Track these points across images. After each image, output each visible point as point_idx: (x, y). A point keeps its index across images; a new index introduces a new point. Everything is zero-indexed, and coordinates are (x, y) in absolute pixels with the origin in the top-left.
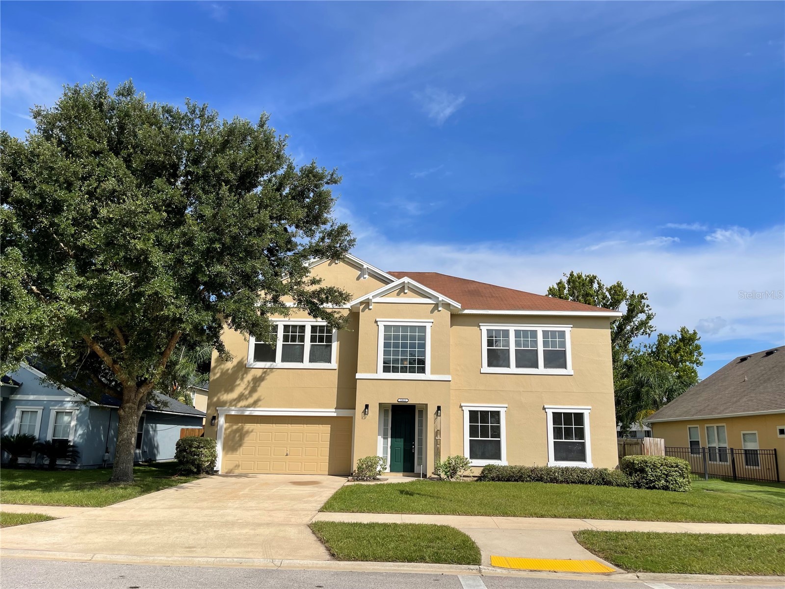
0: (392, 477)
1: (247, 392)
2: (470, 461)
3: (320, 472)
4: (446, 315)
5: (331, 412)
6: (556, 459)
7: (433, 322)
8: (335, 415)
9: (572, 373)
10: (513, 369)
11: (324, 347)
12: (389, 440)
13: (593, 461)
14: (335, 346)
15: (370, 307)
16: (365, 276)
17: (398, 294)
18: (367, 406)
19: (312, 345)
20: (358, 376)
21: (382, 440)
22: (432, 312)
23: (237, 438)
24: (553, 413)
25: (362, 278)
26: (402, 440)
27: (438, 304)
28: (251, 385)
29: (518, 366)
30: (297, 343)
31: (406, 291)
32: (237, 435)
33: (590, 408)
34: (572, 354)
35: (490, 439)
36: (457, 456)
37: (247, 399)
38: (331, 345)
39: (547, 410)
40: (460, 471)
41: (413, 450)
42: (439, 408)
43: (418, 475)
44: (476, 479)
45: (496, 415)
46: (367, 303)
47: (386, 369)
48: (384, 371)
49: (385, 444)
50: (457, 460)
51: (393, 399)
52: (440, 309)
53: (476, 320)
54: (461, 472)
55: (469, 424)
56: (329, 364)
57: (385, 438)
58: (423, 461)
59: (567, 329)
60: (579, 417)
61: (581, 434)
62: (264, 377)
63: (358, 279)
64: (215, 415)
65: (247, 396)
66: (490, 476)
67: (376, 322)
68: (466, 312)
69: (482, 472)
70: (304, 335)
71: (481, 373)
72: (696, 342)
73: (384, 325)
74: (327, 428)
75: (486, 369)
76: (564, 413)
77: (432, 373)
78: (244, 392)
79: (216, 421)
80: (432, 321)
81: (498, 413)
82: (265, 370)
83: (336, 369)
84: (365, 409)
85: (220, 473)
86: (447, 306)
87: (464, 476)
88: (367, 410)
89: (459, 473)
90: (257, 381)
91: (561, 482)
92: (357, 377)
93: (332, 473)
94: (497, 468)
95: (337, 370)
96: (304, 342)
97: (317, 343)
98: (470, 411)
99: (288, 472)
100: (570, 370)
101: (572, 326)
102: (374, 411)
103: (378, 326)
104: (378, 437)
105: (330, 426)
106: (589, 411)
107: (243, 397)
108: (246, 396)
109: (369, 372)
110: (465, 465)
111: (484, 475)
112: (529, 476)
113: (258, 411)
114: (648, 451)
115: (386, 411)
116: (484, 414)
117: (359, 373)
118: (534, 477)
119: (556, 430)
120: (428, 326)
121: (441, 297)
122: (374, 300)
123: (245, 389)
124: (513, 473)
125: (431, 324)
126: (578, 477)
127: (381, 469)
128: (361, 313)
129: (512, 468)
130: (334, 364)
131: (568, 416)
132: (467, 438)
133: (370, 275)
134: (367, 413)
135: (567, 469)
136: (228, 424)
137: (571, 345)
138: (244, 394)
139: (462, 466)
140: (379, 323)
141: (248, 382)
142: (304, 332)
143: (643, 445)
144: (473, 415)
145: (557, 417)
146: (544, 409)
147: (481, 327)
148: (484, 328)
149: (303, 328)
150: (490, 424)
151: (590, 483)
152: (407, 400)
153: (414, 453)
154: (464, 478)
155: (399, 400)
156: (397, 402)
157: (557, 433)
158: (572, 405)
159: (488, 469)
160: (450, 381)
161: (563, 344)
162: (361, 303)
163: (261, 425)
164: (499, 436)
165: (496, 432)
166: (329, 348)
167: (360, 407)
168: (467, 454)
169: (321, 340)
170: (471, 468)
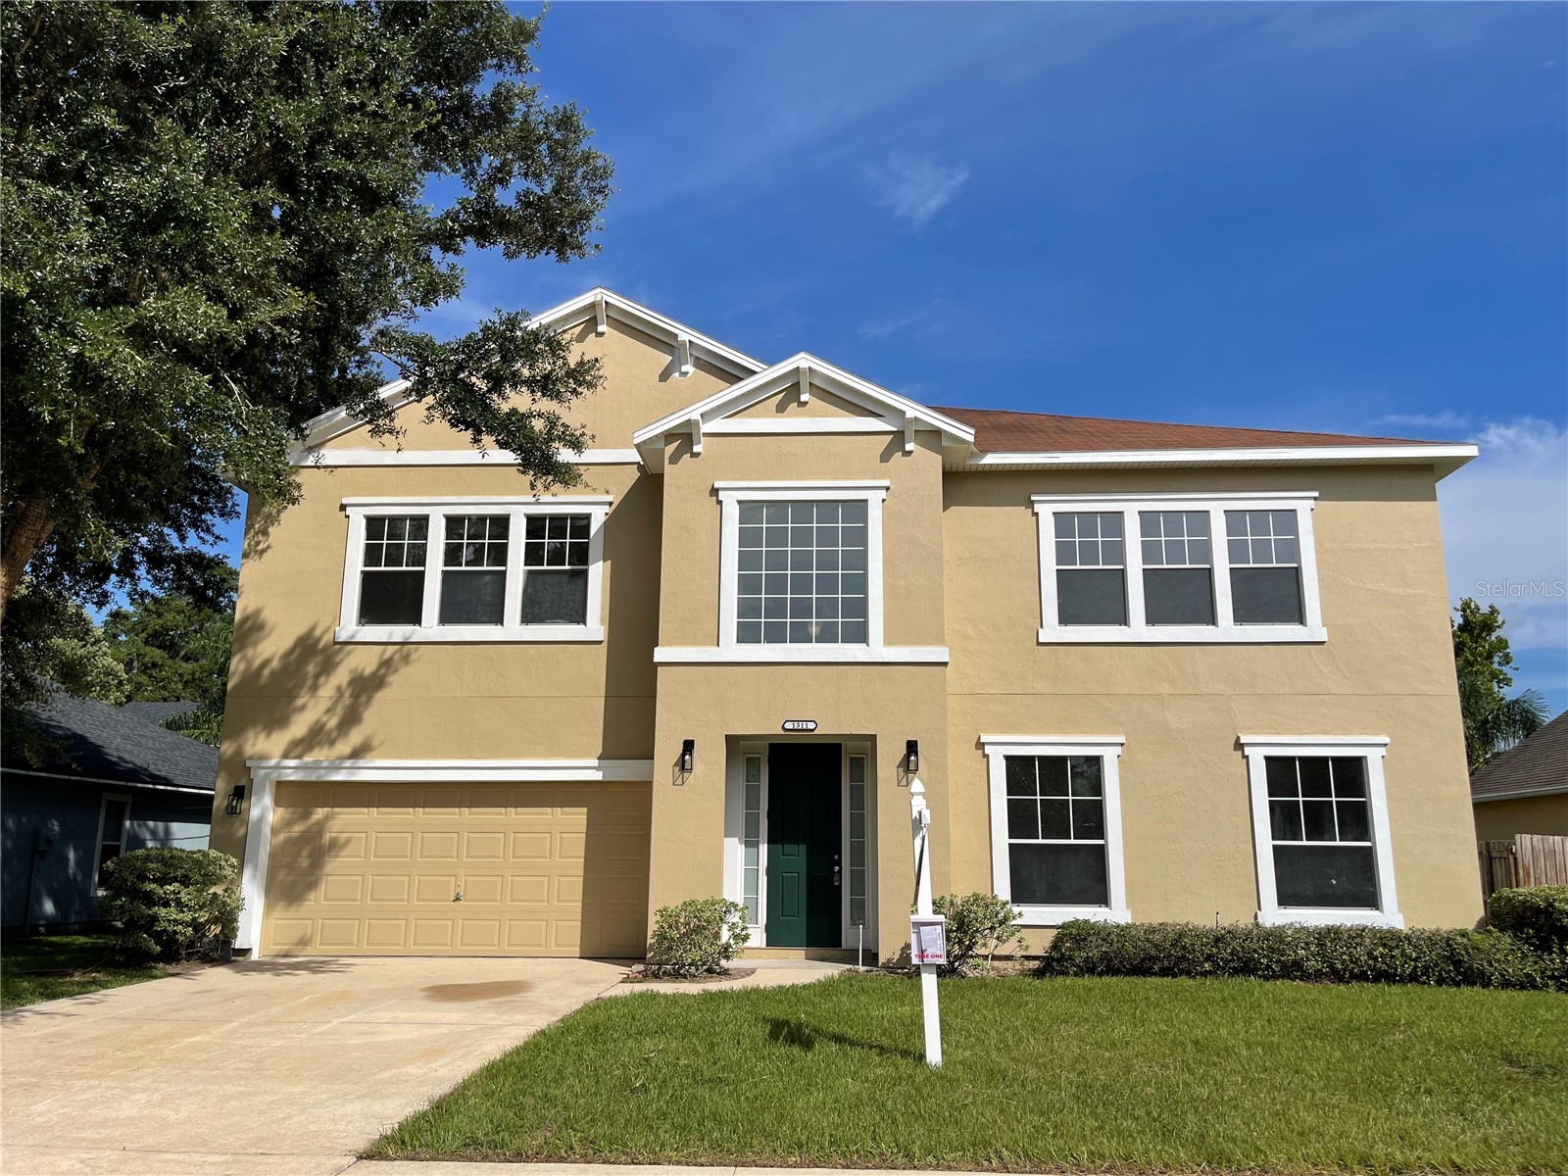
0: (774, 962)
1: (333, 722)
2: (1016, 909)
3: (554, 950)
4: (928, 466)
5: (586, 769)
6: (1285, 900)
7: (887, 489)
8: (597, 776)
9: (1322, 635)
10: (1138, 628)
11: (565, 578)
12: (764, 848)
13: (1402, 906)
14: (598, 574)
15: (696, 449)
16: (684, 368)
17: (781, 408)
18: (688, 746)
19: (530, 572)
20: (660, 654)
21: (741, 848)
22: (885, 457)
23: (304, 862)
24: (1267, 758)
25: (677, 374)
26: (803, 848)
27: (903, 432)
28: (347, 700)
29: (1152, 619)
30: (485, 568)
31: (804, 397)
32: (305, 852)
33: (1387, 740)
34: (1321, 579)
35: (1072, 841)
36: (974, 895)
37: (332, 743)
38: (585, 573)
39: (1247, 751)
40: (985, 945)
41: (836, 878)
42: (912, 747)
43: (850, 957)
44: (1034, 964)
45: (1090, 770)
46: (684, 437)
47: (747, 634)
48: (740, 640)
49: (751, 860)
50: (974, 908)
51: (767, 722)
52: (909, 447)
53: (1021, 484)
54: (987, 946)
55: (1006, 797)
56: (582, 626)
57: (751, 843)
58: (864, 912)
59: (1302, 504)
60: (1351, 772)
61: (1358, 820)
62: (384, 677)
63: (664, 376)
64: (241, 783)
65: (334, 735)
66: (1080, 956)
67: (715, 492)
68: (991, 459)
69: (1055, 946)
70: (507, 544)
71: (1039, 644)
72: (1498, 633)
73: (739, 502)
74: (576, 818)
75: (1053, 630)
76: (1302, 759)
77: (889, 641)
78: (325, 719)
79: (244, 805)
80: (886, 483)
81: (1096, 761)
82: (391, 649)
83: (600, 642)
84: (683, 755)
85: (255, 956)
86: (932, 437)
87: (995, 958)
88: (687, 757)
89: (978, 950)
90: (366, 686)
91: (1318, 976)
92: (656, 659)
93: (593, 953)
94: (1103, 932)
95: (605, 644)
96: (505, 564)
97: (545, 567)
98: (1008, 758)
99: (460, 949)
100: (1315, 627)
101: (1316, 494)
102: (711, 761)
103: (720, 503)
104: (727, 841)
105: (585, 810)
106: (1382, 751)
107: (320, 738)
108: (330, 732)
109: (696, 641)
110: (1001, 923)
111: (1063, 955)
112: (1209, 958)
113: (370, 771)
114: (1528, 874)
115: (752, 764)
116: (1054, 766)
117: (663, 645)
118: (1226, 961)
119: (1278, 810)
120: (874, 499)
121: (913, 410)
122: (706, 428)
123: (328, 711)
124: (1156, 946)
125: (883, 494)
126: (1375, 959)
127: (732, 941)
128: (668, 469)
129: (1151, 930)
130: (595, 625)
131: (1314, 766)
132: (1002, 839)
133: (699, 364)
134: (687, 766)
135: (1332, 933)
136: (281, 810)
137: (1318, 551)
138: (324, 725)
139: (992, 928)
140: (722, 495)
141: (339, 689)
142: (505, 535)
143: (1511, 857)
144: (1019, 769)
145: (1280, 770)
146: (1239, 746)
147: (1037, 508)
148: (1047, 509)
149: (501, 524)
150: (1070, 798)
151: (1413, 978)
152: (811, 726)
153: (839, 887)
154: (996, 963)
155: (789, 726)
156: (782, 732)
157: (1283, 820)
158: (1326, 732)
159: (1073, 935)
160: (945, 664)
161: (1292, 549)
162: (669, 436)
163: (382, 809)
164: (1099, 831)
165: (1093, 820)
166: (580, 581)
167: (666, 750)
168: (1003, 890)
169: (557, 557)
170: (1018, 935)
